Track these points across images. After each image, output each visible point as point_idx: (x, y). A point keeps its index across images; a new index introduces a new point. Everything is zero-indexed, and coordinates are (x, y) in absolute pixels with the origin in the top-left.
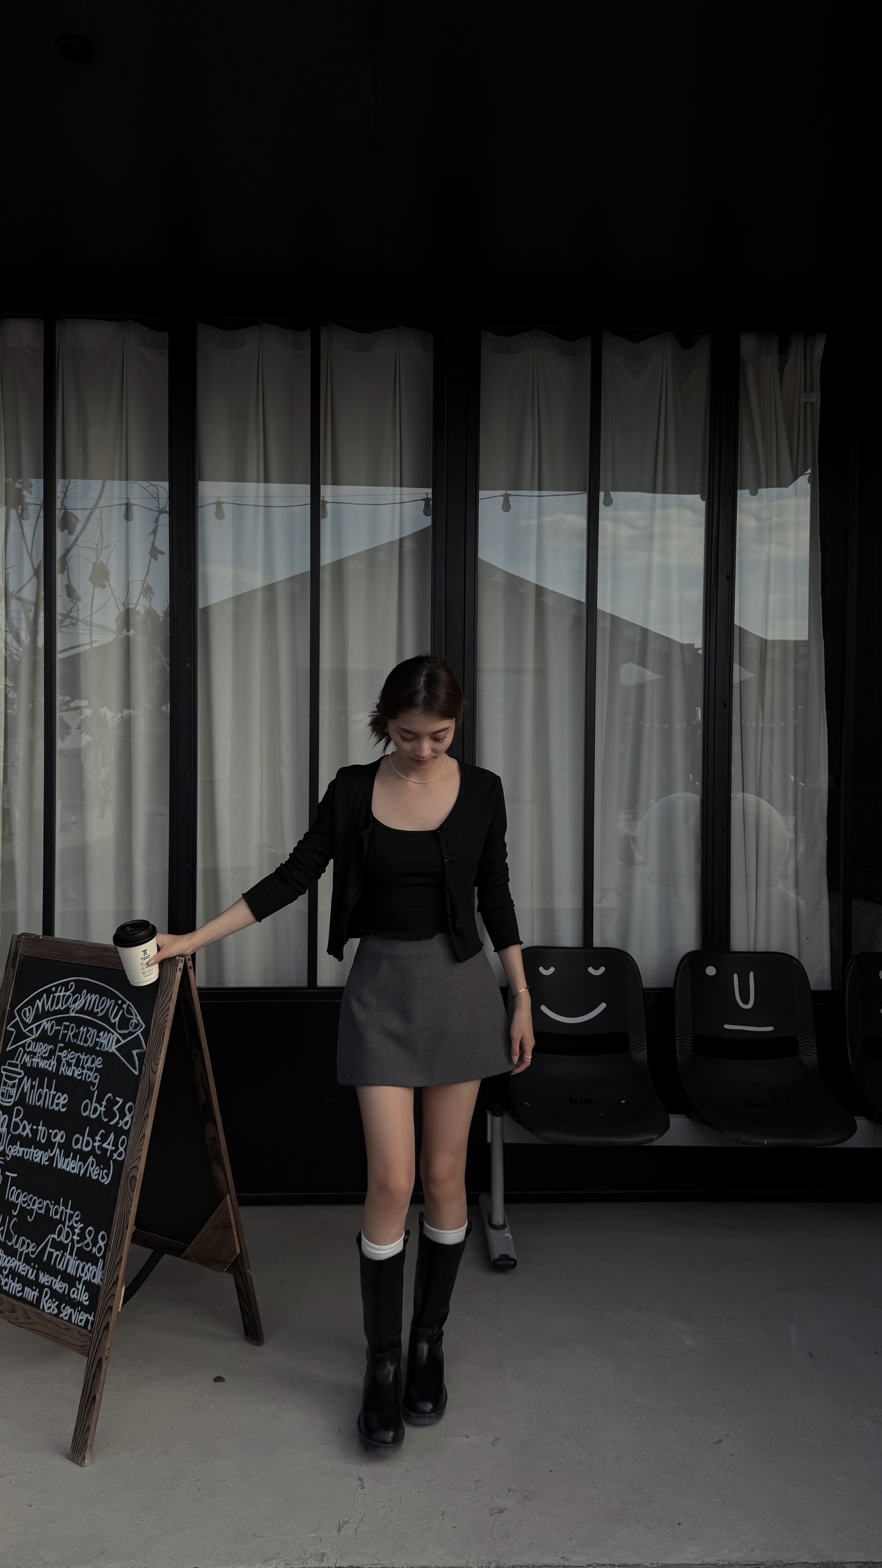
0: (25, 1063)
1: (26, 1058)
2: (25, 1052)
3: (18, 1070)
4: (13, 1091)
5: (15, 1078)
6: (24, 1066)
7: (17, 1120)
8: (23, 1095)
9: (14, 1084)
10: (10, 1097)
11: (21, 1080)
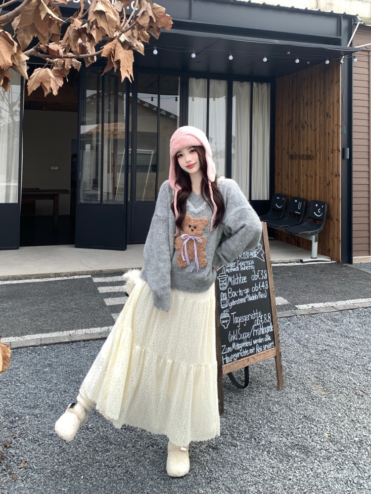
0: (227, 272)
1: (227, 270)
2: (226, 268)
3: (225, 275)
4: (225, 284)
5: (225, 279)
6: (227, 273)
7: (230, 293)
8: (230, 283)
9: (225, 281)
10: (225, 286)
11: (227, 279)
